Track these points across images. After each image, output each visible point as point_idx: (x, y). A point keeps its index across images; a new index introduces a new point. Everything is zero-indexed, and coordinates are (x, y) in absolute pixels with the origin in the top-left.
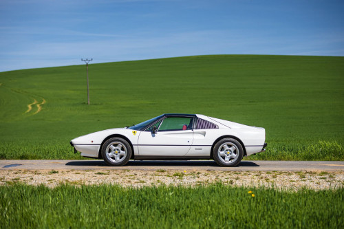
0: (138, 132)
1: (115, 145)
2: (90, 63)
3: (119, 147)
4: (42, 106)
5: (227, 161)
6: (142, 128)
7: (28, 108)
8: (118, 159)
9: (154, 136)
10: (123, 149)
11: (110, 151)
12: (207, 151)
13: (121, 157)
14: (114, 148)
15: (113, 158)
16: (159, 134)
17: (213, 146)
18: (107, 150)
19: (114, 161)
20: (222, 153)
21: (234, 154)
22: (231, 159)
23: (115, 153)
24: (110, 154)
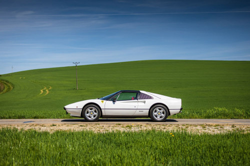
0: (105, 101)
1: (91, 109)
2: (78, 65)
3: (93, 111)
4: (49, 90)
5: (158, 118)
6: (107, 99)
7: (41, 92)
8: (93, 117)
9: (114, 104)
10: (95, 112)
11: (88, 113)
12: (146, 112)
13: (94, 116)
14: (90, 111)
15: (90, 117)
16: (117, 103)
17: (150, 109)
18: (86, 112)
19: (90, 119)
20: (156, 113)
21: (162, 115)
22: (161, 117)
23: (91, 114)
24: (88, 115)
